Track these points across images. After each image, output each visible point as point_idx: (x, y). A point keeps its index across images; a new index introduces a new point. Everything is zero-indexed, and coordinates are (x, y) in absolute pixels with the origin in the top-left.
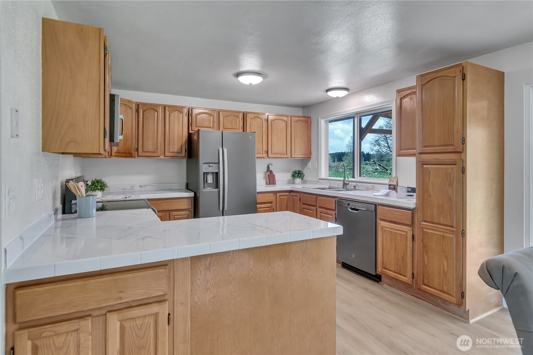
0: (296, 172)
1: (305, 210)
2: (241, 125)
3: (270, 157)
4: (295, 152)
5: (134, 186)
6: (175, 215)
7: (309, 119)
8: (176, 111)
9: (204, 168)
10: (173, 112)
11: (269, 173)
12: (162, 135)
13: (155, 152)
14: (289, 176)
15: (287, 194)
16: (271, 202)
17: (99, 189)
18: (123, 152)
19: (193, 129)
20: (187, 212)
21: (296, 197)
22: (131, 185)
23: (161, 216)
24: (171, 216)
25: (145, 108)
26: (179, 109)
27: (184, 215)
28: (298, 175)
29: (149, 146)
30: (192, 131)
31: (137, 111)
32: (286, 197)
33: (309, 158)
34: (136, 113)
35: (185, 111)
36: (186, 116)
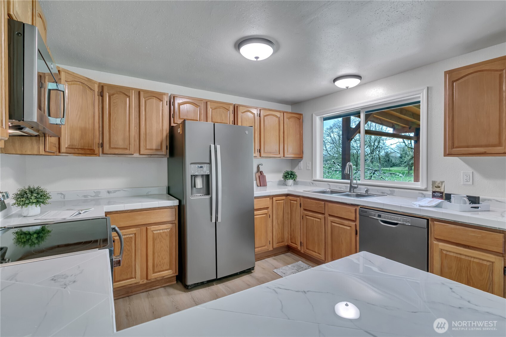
0: (288, 173)
1: (307, 217)
2: (232, 119)
3: (263, 157)
4: (287, 152)
5: (99, 192)
6: (154, 231)
7: (302, 116)
8: (154, 98)
9: (191, 169)
10: (151, 99)
11: (259, 174)
12: (135, 128)
13: (127, 149)
14: (280, 177)
15: (284, 198)
16: (267, 208)
17: (34, 203)
18: (79, 147)
19: (175, 122)
20: (170, 226)
21: (295, 202)
22: (95, 191)
23: (135, 232)
24: (149, 231)
25: (112, 92)
26: (158, 96)
27: (166, 229)
28: (291, 176)
29: (119, 140)
30: (174, 123)
31: (101, 95)
32: (283, 201)
33: (301, 157)
34: (100, 97)
35: (166, 99)
36: (167, 105)
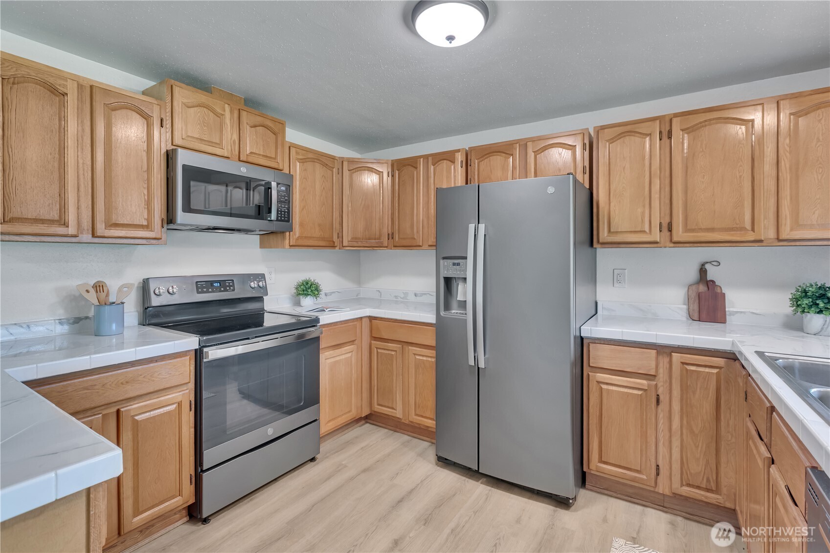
5: (408, 293)
6: (417, 355)
8: (445, 161)
9: (444, 268)
11: (703, 287)
12: (424, 209)
13: (414, 238)
16: (649, 376)
22: (404, 292)
26: (449, 157)
27: (431, 357)
29: (407, 229)
31: (393, 174)
34: (392, 178)
35: (460, 157)
36: (462, 167)
